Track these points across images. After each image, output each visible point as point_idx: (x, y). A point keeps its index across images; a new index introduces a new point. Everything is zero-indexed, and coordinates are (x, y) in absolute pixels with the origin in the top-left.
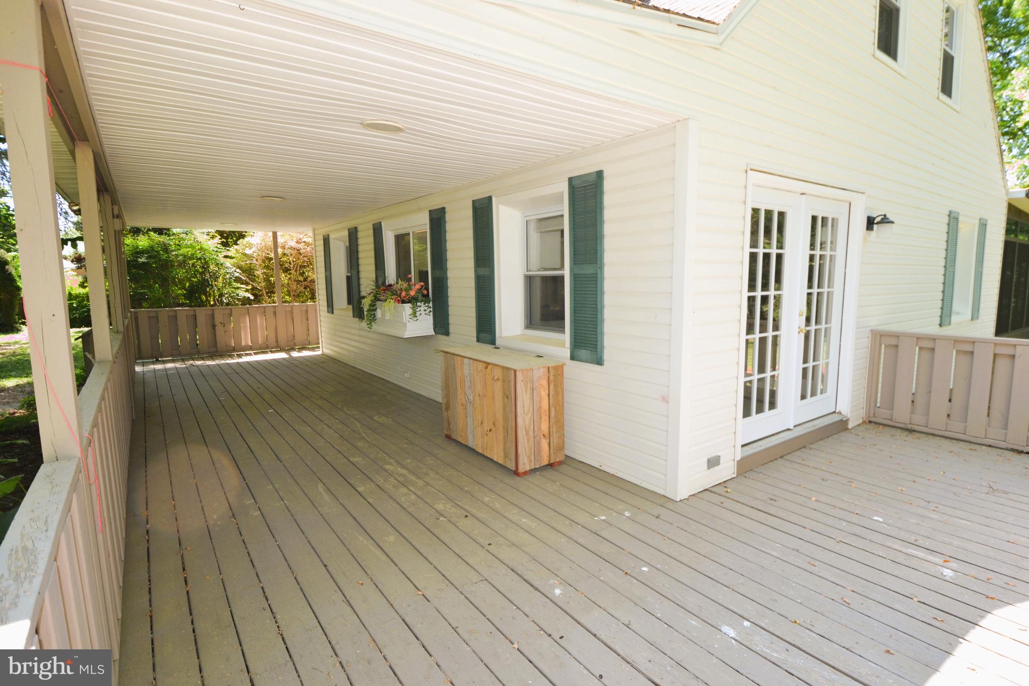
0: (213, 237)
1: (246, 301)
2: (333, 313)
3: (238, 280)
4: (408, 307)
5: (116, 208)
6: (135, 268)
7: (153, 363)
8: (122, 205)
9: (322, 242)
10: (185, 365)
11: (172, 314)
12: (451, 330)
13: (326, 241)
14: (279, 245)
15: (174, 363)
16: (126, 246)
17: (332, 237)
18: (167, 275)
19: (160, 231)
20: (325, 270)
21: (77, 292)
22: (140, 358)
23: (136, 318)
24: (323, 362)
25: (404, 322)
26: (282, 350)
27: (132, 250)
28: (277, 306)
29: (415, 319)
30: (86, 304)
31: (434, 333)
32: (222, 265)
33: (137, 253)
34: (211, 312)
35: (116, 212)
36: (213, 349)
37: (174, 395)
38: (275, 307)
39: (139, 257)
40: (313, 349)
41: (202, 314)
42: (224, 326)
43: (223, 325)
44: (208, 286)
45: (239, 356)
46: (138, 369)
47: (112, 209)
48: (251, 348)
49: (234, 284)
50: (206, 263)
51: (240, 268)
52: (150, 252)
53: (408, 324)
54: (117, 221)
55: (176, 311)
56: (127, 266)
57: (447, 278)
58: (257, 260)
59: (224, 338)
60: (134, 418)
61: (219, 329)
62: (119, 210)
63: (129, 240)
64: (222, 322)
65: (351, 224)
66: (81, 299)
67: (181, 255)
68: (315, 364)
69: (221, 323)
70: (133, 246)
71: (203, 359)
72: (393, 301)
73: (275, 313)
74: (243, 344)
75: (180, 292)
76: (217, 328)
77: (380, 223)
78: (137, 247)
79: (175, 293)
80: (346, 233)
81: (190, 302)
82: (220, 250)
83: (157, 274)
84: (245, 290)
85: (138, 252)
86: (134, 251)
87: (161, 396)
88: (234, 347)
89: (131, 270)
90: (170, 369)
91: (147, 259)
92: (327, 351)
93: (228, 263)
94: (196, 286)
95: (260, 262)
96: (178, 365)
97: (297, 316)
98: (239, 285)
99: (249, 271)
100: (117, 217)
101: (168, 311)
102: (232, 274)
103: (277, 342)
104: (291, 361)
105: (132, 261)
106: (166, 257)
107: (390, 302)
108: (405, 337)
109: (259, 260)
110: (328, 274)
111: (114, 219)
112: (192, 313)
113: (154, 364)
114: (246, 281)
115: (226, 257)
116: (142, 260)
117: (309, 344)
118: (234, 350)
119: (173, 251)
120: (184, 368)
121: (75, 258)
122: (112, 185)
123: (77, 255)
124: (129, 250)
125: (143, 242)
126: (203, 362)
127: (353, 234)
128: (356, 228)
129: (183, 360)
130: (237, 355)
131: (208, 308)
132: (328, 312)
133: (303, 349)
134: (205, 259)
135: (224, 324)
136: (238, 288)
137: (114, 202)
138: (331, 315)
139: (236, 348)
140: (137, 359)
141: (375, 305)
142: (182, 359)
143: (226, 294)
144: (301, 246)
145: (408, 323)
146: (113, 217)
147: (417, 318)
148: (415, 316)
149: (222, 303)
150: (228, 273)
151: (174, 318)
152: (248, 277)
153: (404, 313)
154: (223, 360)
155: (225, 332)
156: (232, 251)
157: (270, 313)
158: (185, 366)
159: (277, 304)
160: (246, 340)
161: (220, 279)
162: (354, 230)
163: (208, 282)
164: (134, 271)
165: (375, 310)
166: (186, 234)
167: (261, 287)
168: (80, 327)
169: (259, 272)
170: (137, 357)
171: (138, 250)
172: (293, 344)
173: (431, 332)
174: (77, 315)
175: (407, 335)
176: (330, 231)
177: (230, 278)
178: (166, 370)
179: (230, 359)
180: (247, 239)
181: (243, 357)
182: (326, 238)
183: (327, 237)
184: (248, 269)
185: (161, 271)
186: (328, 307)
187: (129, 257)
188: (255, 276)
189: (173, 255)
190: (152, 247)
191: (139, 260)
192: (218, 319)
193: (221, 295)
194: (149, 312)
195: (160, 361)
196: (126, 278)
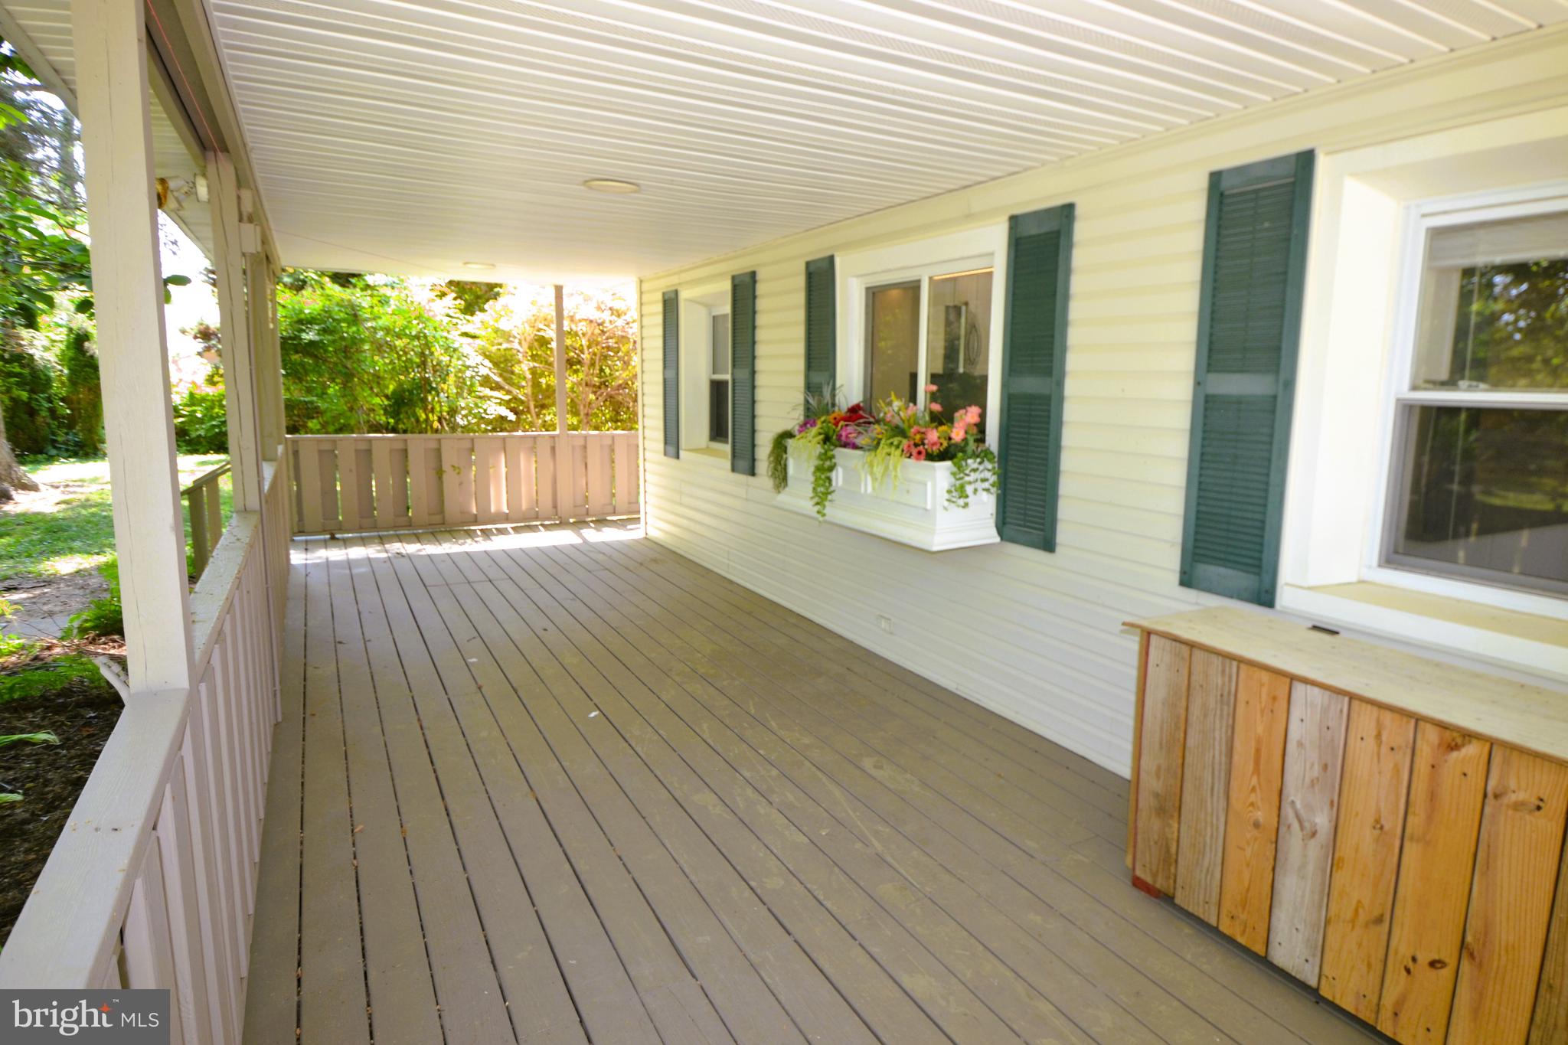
0: (443, 295)
1: (500, 423)
2: (678, 457)
3: (486, 381)
4: (943, 470)
5: (247, 195)
6: (297, 352)
7: (325, 544)
8: (261, 187)
9: (659, 308)
10: (387, 551)
11: (363, 446)
12: (1061, 537)
13: (670, 305)
14: (566, 313)
15: (364, 545)
16: (280, 308)
17: (684, 295)
18: (354, 368)
19: (343, 279)
20: (665, 367)
21: (203, 394)
22: (301, 532)
23: (296, 453)
24: (655, 561)
25: (929, 507)
26: (563, 524)
27: (292, 317)
28: (558, 436)
29: (961, 502)
30: (217, 413)
31: (997, 539)
32: (455, 350)
33: (300, 322)
34: (433, 445)
35: (248, 207)
36: (437, 519)
37: (369, 641)
38: (553, 437)
39: (304, 331)
40: (621, 524)
41: (418, 444)
42: (459, 473)
43: (457, 471)
44: (430, 392)
45: (486, 534)
46: (297, 558)
47: (239, 197)
48: (507, 519)
49: (480, 389)
50: (428, 345)
51: (486, 356)
52: (325, 322)
53: (940, 515)
54: (248, 228)
55: (370, 440)
56: (282, 348)
57: (1061, 399)
58: (520, 343)
59: (461, 499)
60: (280, 719)
61: (449, 478)
62: (254, 203)
63: (285, 297)
64: (456, 466)
65: (742, 265)
66: (209, 403)
67: (382, 329)
68: (641, 564)
69: (453, 466)
70: (294, 308)
71: (418, 538)
72: (898, 452)
73: (553, 449)
74: (493, 509)
75: (377, 400)
76: (445, 477)
77: (831, 260)
78: (301, 311)
79: (367, 402)
80: (727, 286)
81: (397, 423)
82: (455, 321)
83: (336, 364)
84: (499, 401)
85: (303, 322)
86: (295, 319)
87: (340, 643)
88: (476, 515)
89: (288, 354)
90: (359, 562)
91: (318, 334)
92: (655, 533)
93: (466, 346)
94: (408, 391)
95: (525, 345)
96: (373, 552)
97: (595, 458)
98: (487, 392)
99: (504, 363)
100: (250, 220)
101: (356, 440)
102: (476, 370)
103: (555, 507)
104: (591, 555)
105: (290, 338)
106: (354, 333)
107: (889, 454)
108: (935, 548)
109: (523, 342)
110: (671, 374)
111: (242, 225)
112: (400, 446)
113: (326, 548)
114: (497, 383)
115: (465, 334)
116: (309, 336)
117: (614, 513)
118: (476, 521)
119: (367, 320)
120: (384, 561)
121: (200, 332)
122: (237, 136)
123: (202, 327)
124: (285, 317)
125: (311, 302)
126: (418, 546)
127: (744, 290)
128: (753, 274)
129: (382, 540)
130: (481, 530)
131: (429, 434)
132: (665, 454)
133: (601, 522)
134: (425, 337)
135: (459, 468)
136: (489, 398)
137: (243, 180)
138: (674, 461)
139: (479, 519)
140: (295, 534)
141: (833, 457)
142: (380, 537)
143: (463, 408)
144: (606, 316)
145: (939, 509)
146: (241, 220)
147: (966, 500)
148: (963, 494)
149: (454, 428)
150: (468, 367)
151: (366, 455)
152: (501, 375)
153: (929, 484)
154: (456, 543)
155: (461, 484)
156: (475, 323)
157: (544, 449)
158: (384, 555)
159: (557, 432)
160: (499, 502)
161: (451, 379)
162: (748, 279)
163: (430, 384)
164: (296, 357)
165: (831, 469)
166: (393, 288)
167: (525, 395)
168: (205, 453)
169: (524, 367)
170: (296, 530)
171: (302, 316)
172: (584, 512)
173: (991, 536)
174: (202, 432)
175: (939, 542)
176: (680, 284)
177: (472, 377)
178: (349, 564)
179: (469, 541)
180: (501, 300)
181: (493, 538)
182: (670, 299)
183: (673, 296)
184: (502, 360)
185: (344, 360)
186: (666, 443)
187: (286, 330)
188: (512, 373)
189: (367, 329)
190: (327, 311)
191: (304, 336)
192: (449, 459)
193: (453, 412)
194: (319, 441)
195: (338, 539)
196: (276, 371)
